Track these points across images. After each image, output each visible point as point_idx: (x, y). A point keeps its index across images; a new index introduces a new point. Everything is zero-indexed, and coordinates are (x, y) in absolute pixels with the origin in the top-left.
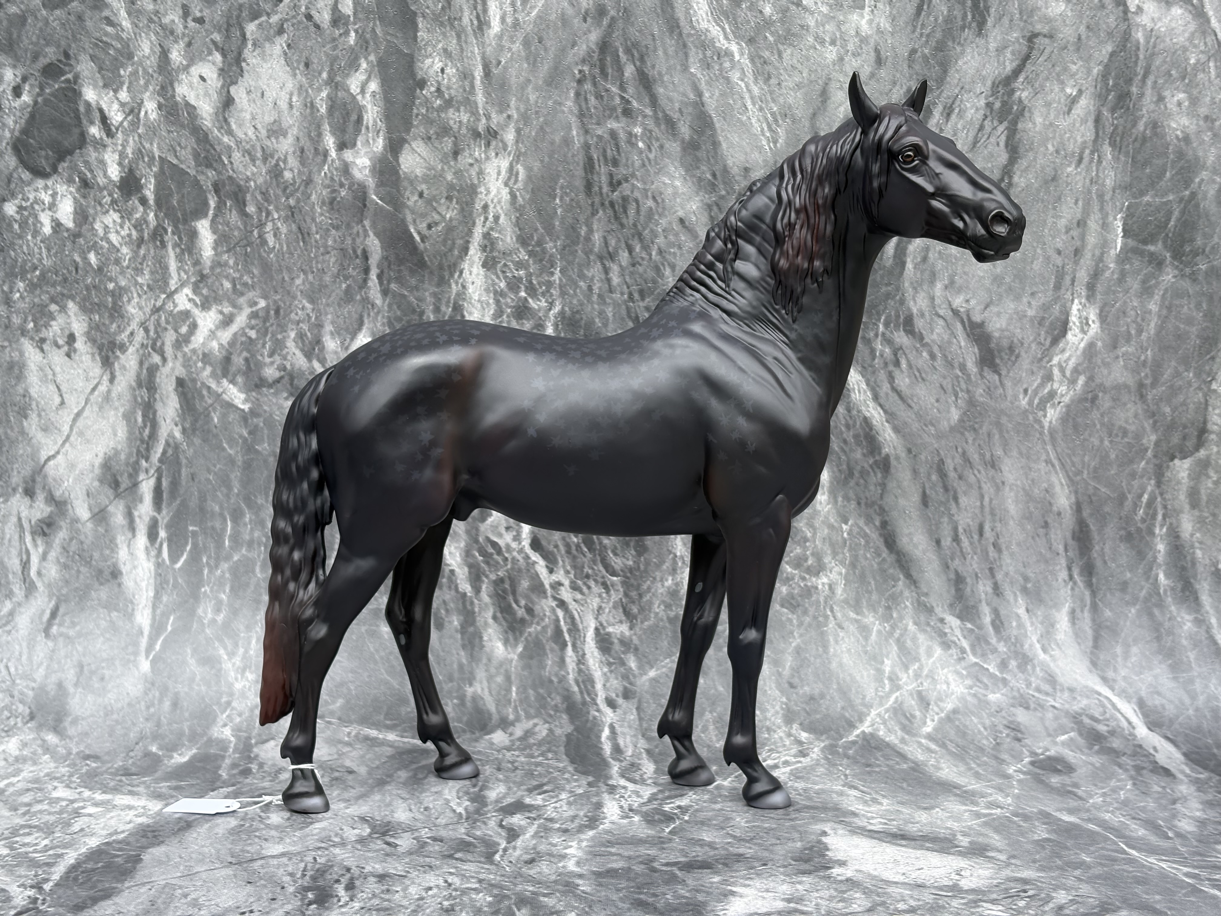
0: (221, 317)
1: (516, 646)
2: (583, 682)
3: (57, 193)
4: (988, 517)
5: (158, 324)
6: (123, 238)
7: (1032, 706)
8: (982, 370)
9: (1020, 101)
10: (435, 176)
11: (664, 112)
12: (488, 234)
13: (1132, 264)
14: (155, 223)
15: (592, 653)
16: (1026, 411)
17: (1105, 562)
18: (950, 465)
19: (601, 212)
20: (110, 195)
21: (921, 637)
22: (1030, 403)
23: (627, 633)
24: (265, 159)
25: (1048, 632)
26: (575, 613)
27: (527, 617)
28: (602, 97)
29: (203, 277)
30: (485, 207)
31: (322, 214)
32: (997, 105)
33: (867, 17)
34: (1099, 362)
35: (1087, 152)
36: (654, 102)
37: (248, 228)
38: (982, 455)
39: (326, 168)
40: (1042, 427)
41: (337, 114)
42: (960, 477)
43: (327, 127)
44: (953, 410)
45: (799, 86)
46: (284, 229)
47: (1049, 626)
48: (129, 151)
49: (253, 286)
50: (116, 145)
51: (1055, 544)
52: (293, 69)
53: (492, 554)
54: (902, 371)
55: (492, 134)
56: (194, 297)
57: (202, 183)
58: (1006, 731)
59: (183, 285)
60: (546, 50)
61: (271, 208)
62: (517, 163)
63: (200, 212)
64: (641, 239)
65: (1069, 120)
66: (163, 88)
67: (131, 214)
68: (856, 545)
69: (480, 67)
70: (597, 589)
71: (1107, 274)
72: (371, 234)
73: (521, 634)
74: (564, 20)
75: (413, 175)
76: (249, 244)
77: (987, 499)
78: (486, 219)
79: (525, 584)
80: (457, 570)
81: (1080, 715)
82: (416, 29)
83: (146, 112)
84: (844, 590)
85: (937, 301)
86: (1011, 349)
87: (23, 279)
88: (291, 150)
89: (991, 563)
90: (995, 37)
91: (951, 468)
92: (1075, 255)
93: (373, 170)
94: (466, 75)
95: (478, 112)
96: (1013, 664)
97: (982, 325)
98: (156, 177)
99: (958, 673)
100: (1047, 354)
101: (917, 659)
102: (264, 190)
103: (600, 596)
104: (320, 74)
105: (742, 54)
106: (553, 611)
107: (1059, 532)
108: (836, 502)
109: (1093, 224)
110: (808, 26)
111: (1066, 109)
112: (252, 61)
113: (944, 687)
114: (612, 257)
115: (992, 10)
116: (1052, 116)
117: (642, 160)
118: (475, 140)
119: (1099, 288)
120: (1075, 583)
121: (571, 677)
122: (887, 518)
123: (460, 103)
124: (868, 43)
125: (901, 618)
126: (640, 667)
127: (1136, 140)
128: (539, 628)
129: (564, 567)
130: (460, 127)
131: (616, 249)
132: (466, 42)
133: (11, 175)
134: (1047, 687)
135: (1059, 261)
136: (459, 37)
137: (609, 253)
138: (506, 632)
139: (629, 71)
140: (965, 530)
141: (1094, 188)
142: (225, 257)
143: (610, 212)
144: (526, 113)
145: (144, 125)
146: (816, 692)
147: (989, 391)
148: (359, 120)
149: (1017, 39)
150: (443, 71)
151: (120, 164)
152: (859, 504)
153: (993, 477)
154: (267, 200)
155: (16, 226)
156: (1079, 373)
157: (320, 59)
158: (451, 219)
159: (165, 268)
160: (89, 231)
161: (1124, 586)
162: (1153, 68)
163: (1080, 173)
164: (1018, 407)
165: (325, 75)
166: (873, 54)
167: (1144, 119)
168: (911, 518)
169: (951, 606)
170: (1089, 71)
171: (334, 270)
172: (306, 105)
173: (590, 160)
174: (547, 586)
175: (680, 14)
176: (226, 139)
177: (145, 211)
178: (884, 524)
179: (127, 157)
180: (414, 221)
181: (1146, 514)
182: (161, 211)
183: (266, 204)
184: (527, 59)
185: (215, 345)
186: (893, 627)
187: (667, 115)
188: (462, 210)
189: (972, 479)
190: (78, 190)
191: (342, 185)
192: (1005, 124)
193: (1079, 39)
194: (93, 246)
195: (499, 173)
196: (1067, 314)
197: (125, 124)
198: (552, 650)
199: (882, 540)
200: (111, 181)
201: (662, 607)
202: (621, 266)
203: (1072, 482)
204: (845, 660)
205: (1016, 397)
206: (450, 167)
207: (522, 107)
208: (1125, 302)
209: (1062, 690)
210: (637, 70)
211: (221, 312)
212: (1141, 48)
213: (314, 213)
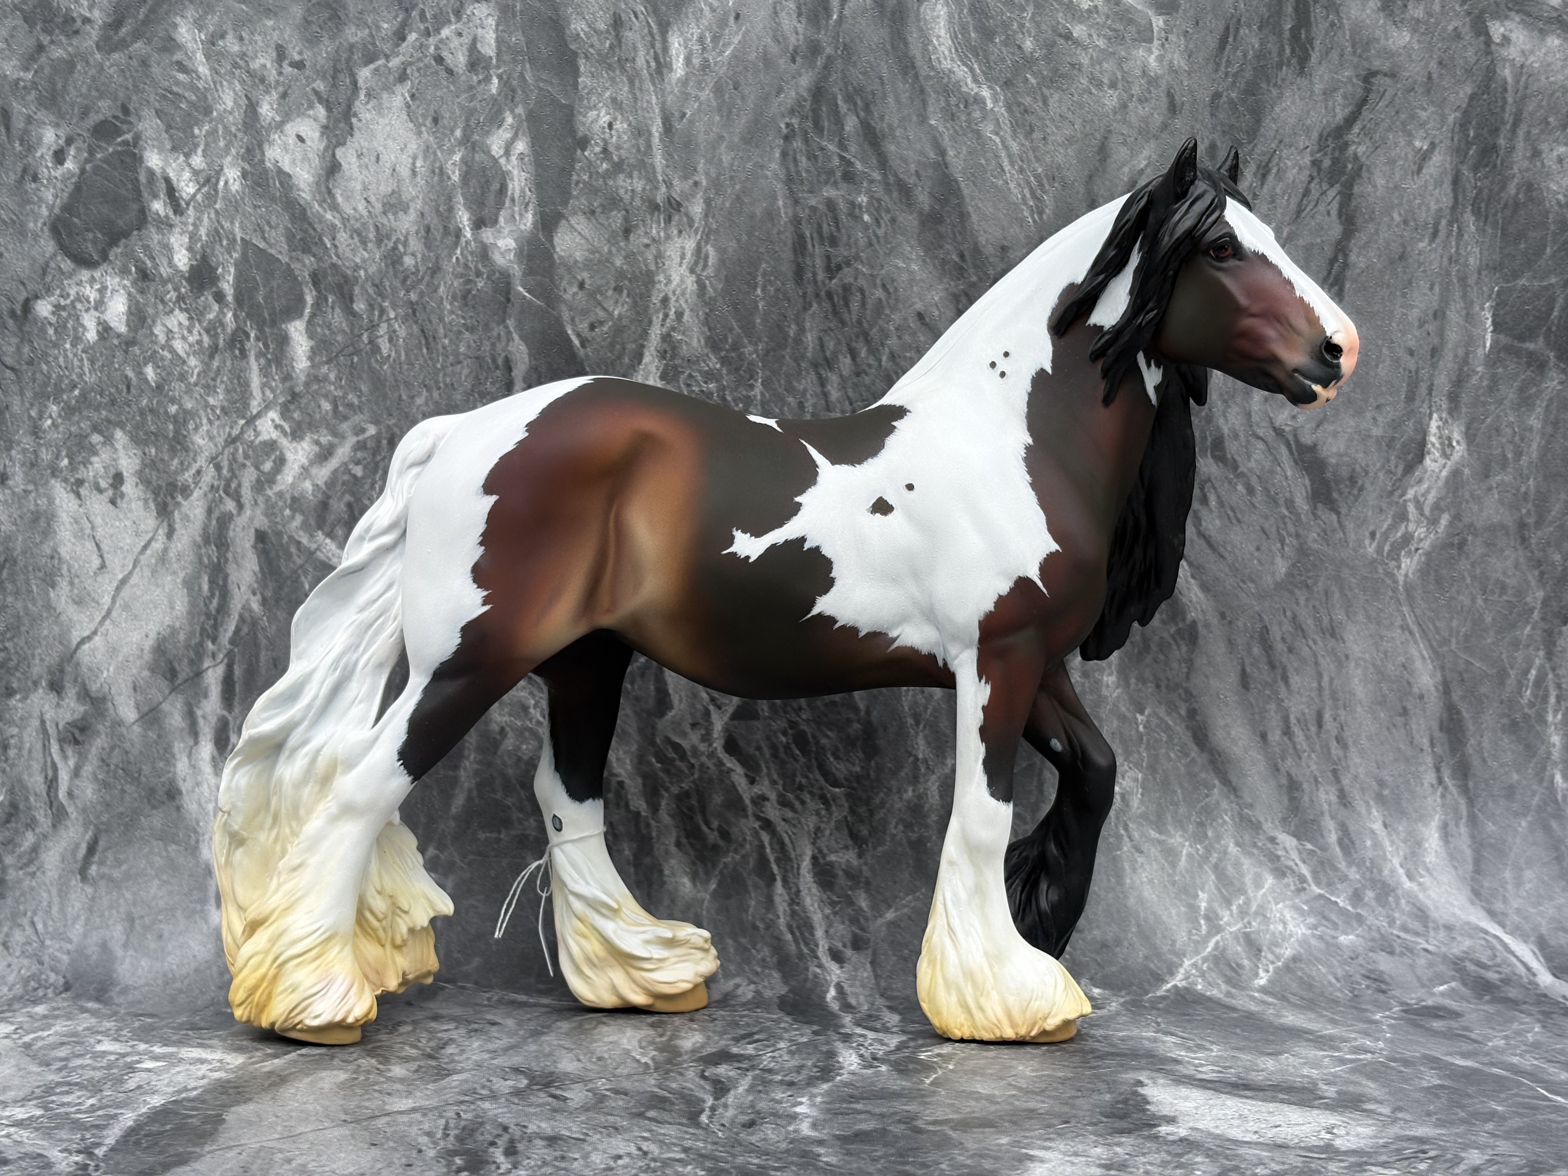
0: (317, 449)
1: (707, 882)
2: (798, 928)
3: (106, 288)
4: (1329, 702)
5: (233, 459)
6: (190, 345)
7: (1398, 950)
8: (1315, 508)
9: (1356, 157)
10: (599, 261)
11: (896, 175)
12: (669, 335)
13: (1505, 367)
14: (234, 326)
15: (809, 889)
16: (1374, 561)
17: (1484, 760)
18: (1276, 633)
19: (815, 305)
20: (176, 289)
21: (1247, 863)
22: (1380, 550)
23: (855, 862)
24: (379, 241)
25: (1413, 853)
26: (785, 836)
27: (721, 843)
28: (816, 157)
29: (294, 396)
30: (665, 300)
31: (452, 312)
32: (1327, 163)
33: (1156, 53)
34: (1467, 495)
35: (1444, 222)
36: (883, 163)
37: (356, 332)
38: (1318, 620)
39: (458, 251)
40: (1396, 582)
41: (473, 182)
42: (1290, 650)
43: (461, 199)
44: (1279, 561)
45: (1070, 140)
46: (402, 332)
47: (1415, 846)
48: (203, 232)
49: (360, 408)
50: (185, 224)
51: (1417, 737)
52: (418, 126)
53: (673, 760)
54: (1210, 510)
55: (674, 206)
56: (283, 423)
57: (297, 273)
58: (1364, 983)
59: (267, 407)
60: (743, 98)
61: (386, 304)
62: (707, 243)
63: (293, 310)
64: (868, 341)
65: (1420, 182)
66: (248, 150)
67: (202, 314)
68: (1156, 741)
69: (659, 121)
70: (813, 804)
71: (1474, 380)
72: (516, 336)
73: (714, 865)
74: (767, 60)
75: (572, 260)
76: (357, 352)
77: (1326, 678)
78: (666, 316)
79: (718, 799)
80: (627, 781)
81: (1462, 960)
82: (576, 73)
83: (226, 183)
84: (1142, 801)
85: (1255, 418)
86: (1352, 479)
87: (57, 401)
88: (414, 229)
89: (1335, 763)
90: (1321, 77)
91: (1278, 638)
92: (1432, 356)
93: (520, 253)
94: (640, 131)
95: (656, 178)
96: (1370, 895)
97: (1313, 448)
98: (236, 265)
99: (1297, 909)
100: (1399, 486)
101: (1242, 891)
102: (377, 281)
103: (818, 813)
104: (452, 131)
105: (996, 101)
106: (756, 834)
107: (1422, 721)
108: (1127, 685)
109: (1454, 316)
110: (1080, 65)
111: (1415, 168)
112: (365, 116)
113: (1280, 927)
114: (830, 363)
115: (1317, 43)
116: (1397, 176)
117: (869, 237)
118: (652, 214)
119: (1465, 398)
120: (1446, 788)
121: (782, 921)
122: (1195, 705)
123: (634, 166)
124: (1158, 86)
125: (1218, 837)
126: (874, 907)
127: (1506, 206)
128: (737, 857)
129: (769, 775)
130: (632, 198)
131: (835, 354)
132: (641, 90)
133: (47, 264)
134: (1416, 925)
135: (1411, 364)
136: (631, 82)
137: (826, 360)
138: (694, 864)
139: (851, 124)
140: (1298, 720)
141: (1454, 269)
142: (325, 369)
143: (827, 305)
144: (718, 178)
145: (224, 198)
146: (1110, 936)
147: (1325, 535)
148: (503, 189)
149: (1350, 78)
150: (610, 126)
151: (190, 249)
152: (1158, 686)
153: (1333, 649)
154: (381, 294)
155: (51, 331)
156: (1442, 511)
157: (452, 112)
158: (620, 317)
159: (245, 385)
160: (146, 337)
161: (1510, 792)
162: (1525, 114)
163: (1436, 250)
164: (1364, 556)
165: (458, 133)
166: (1164, 99)
167: (1516, 180)
168: (1227, 705)
169: (1284, 820)
170: (1443, 119)
171: (468, 385)
172: (433, 172)
173: (800, 238)
174: (748, 802)
175: (915, 50)
176: (329, 216)
177: (221, 311)
178: (1192, 713)
179: (200, 240)
180: (573, 319)
181: (1535, 696)
182: (242, 309)
183: (379, 300)
184: (720, 110)
185: (308, 485)
186: (1208, 850)
187: (900, 180)
188: (635, 304)
189: (1305, 651)
190: (134, 283)
191: (478, 274)
192: (1338, 187)
193: (1430, 78)
194: (151, 357)
195: (683, 257)
196: (1424, 433)
197: (199, 197)
198: (756, 886)
199: (1189, 734)
200: (177, 271)
201: (901, 827)
202: (841, 376)
203: (1436, 655)
204: (1146, 894)
205: (1360, 543)
206: (619, 249)
207: (713, 172)
208: (1498, 417)
209: (1436, 929)
210: (861, 122)
211: (317, 443)
212: (1509, 88)
213: (442, 311)
